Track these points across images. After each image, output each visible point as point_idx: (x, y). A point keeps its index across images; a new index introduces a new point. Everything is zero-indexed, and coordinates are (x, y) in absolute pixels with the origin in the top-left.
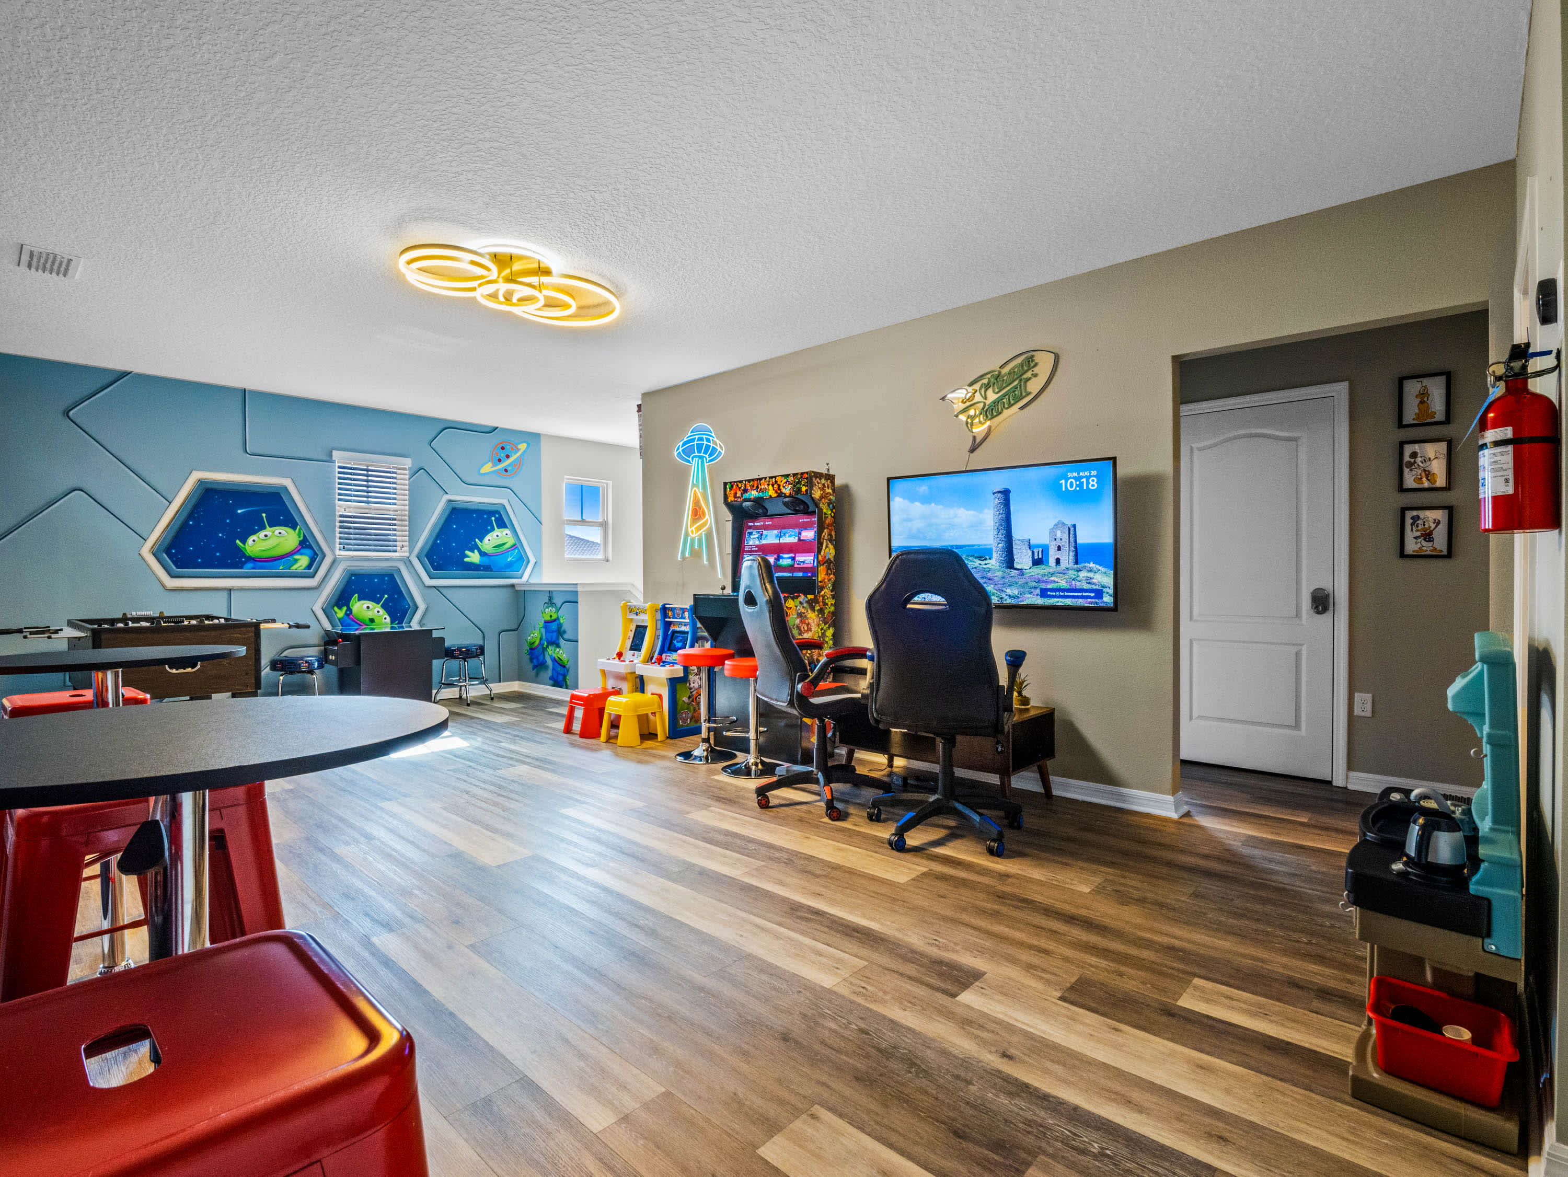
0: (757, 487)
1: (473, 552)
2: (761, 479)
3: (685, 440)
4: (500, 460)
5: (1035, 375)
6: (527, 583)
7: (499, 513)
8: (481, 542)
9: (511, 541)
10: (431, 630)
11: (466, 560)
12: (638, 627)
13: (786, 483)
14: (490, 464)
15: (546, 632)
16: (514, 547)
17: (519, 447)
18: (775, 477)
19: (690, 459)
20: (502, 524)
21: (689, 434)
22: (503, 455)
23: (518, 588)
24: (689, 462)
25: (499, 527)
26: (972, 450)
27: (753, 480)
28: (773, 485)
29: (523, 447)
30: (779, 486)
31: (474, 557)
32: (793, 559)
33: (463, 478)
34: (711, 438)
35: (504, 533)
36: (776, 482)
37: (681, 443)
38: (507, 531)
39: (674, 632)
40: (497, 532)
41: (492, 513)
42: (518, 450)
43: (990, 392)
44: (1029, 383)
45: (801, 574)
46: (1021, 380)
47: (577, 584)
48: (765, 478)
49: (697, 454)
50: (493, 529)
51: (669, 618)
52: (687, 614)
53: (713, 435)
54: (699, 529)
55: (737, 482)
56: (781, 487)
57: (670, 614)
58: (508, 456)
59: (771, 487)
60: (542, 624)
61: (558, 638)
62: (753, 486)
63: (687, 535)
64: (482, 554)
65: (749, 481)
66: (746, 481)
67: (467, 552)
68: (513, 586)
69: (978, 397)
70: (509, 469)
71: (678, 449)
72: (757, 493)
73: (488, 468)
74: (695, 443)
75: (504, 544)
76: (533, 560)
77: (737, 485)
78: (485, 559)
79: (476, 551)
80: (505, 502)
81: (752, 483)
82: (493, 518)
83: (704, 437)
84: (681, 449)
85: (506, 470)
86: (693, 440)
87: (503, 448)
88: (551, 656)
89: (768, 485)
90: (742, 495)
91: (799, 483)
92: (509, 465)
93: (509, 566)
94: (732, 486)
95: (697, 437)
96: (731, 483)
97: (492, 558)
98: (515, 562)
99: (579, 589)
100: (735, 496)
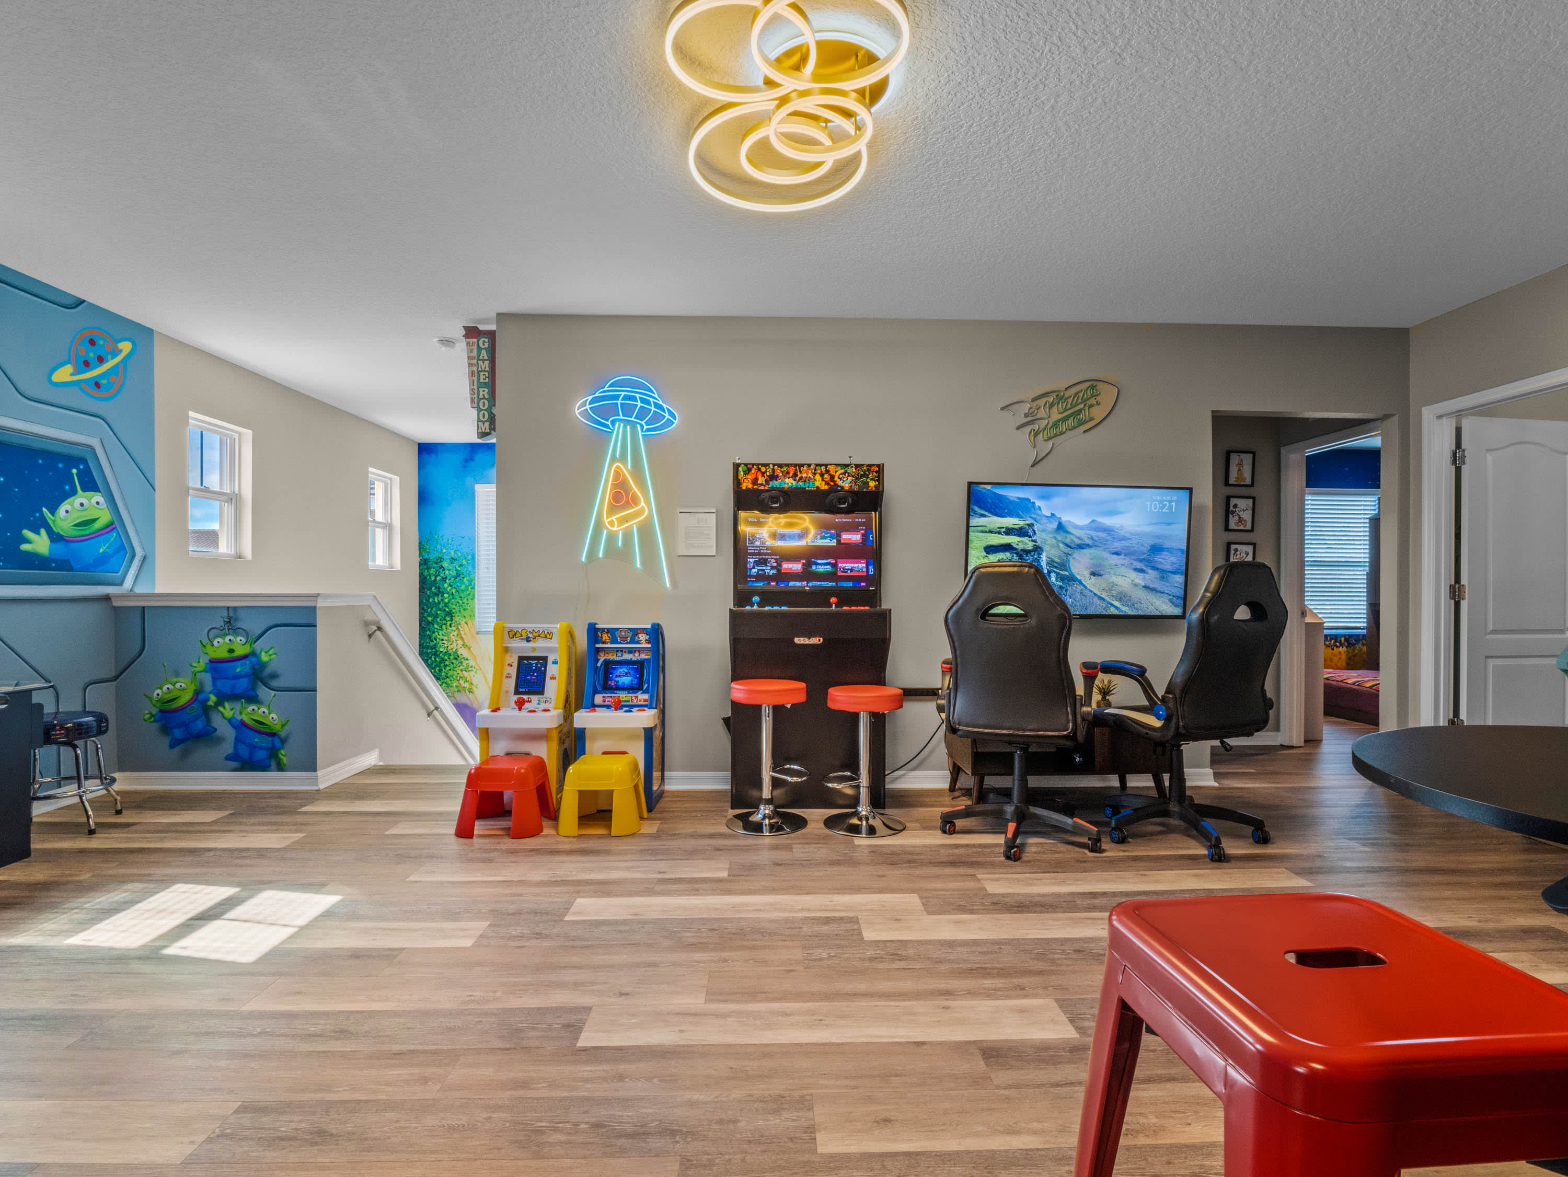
0: (795, 475)
1: (38, 533)
2: (803, 465)
3: (597, 395)
4: (86, 364)
5: (1098, 404)
6: (131, 595)
7: (85, 461)
8: (53, 514)
9: (105, 517)
10: (29, 691)
11: (25, 547)
12: (521, 659)
13: (844, 473)
14: (69, 368)
15: (214, 680)
16: (110, 527)
17: (121, 345)
18: (826, 465)
19: (609, 423)
20: (90, 485)
21: (606, 389)
22: (92, 355)
23: (116, 603)
24: (607, 426)
25: (84, 489)
26: (1033, 466)
27: (787, 465)
28: (822, 475)
29: (125, 347)
30: (832, 477)
31: (39, 543)
32: (834, 565)
33: (19, 385)
34: (651, 400)
35: (94, 501)
36: (827, 471)
37: (590, 398)
38: (98, 497)
39: (607, 663)
40: (81, 497)
41: (73, 460)
42: (120, 351)
43: (1055, 409)
44: (1092, 409)
45: (850, 584)
46: (1085, 405)
47: (316, 596)
48: (809, 465)
49: (621, 417)
50: (74, 492)
51: (604, 643)
52: (643, 637)
53: (656, 396)
54: (623, 520)
55: (758, 465)
56: (836, 478)
57: (605, 637)
58: (101, 360)
59: (818, 477)
60: (202, 665)
61: (253, 688)
62: (788, 473)
63: (599, 526)
64: (55, 537)
65: (780, 466)
66: (774, 465)
67: (27, 533)
68: (107, 598)
69: (1042, 413)
70: (103, 382)
71: (584, 404)
72: (794, 483)
73: (64, 374)
74: (619, 402)
75: (94, 520)
76: (139, 553)
77: (759, 470)
78: (60, 548)
79: (43, 531)
80: (95, 443)
81: (785, 469)
82: (74, 471)
83: (637, 396)
84: (588, 407)
85: (97, 385)
86: (617, 397)
87: (92, 342)
88: (230, 721)
89: (815, 474)
90: (767, 482)
91: (864, 475)
92: (102, 376)
93: (102, 560)
94: (749, 470)
95: (623, 394)
96: (746, 465)
97: (72, 545)
98: (111, 556)
99: (320, 603)
100: (754, 482)
